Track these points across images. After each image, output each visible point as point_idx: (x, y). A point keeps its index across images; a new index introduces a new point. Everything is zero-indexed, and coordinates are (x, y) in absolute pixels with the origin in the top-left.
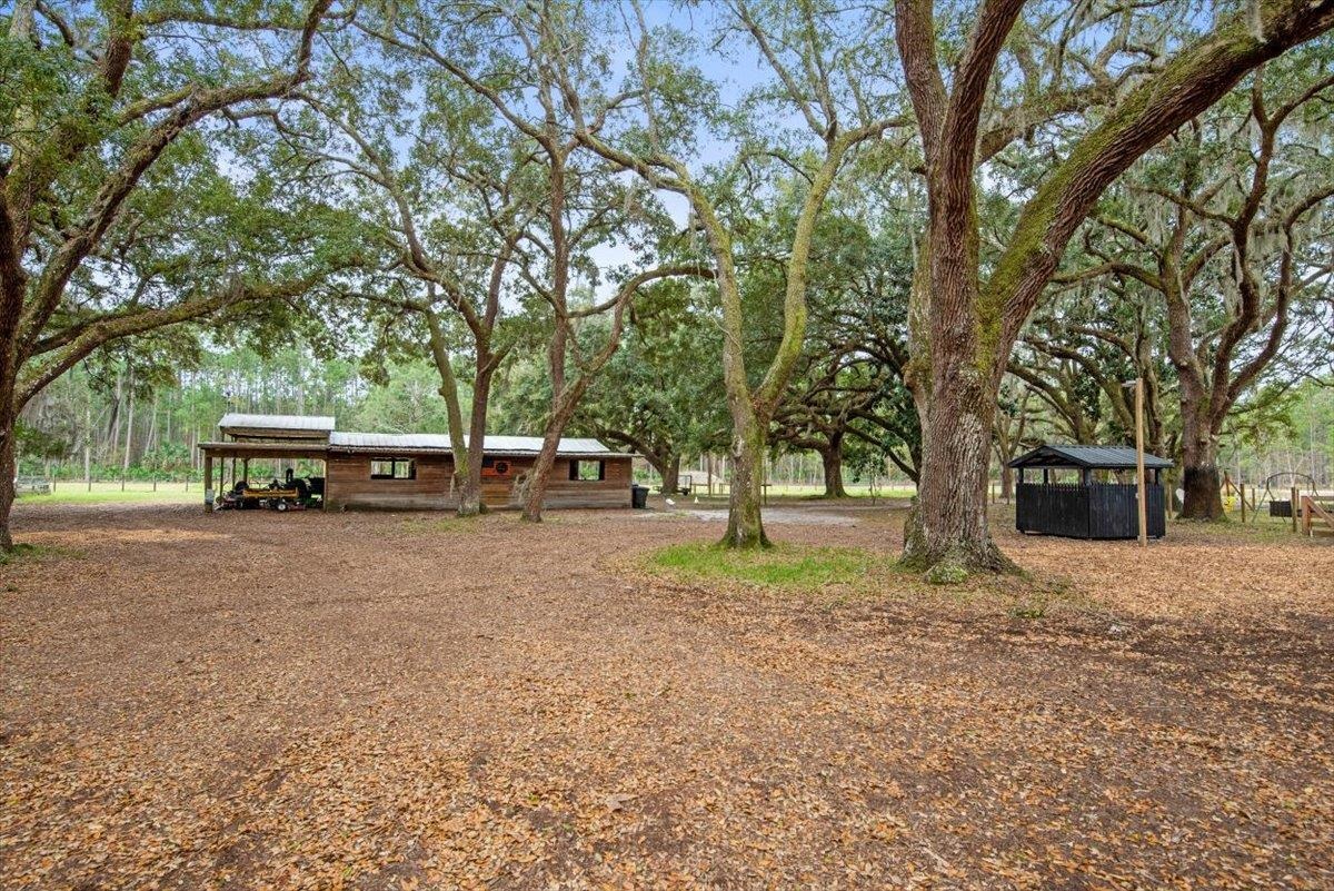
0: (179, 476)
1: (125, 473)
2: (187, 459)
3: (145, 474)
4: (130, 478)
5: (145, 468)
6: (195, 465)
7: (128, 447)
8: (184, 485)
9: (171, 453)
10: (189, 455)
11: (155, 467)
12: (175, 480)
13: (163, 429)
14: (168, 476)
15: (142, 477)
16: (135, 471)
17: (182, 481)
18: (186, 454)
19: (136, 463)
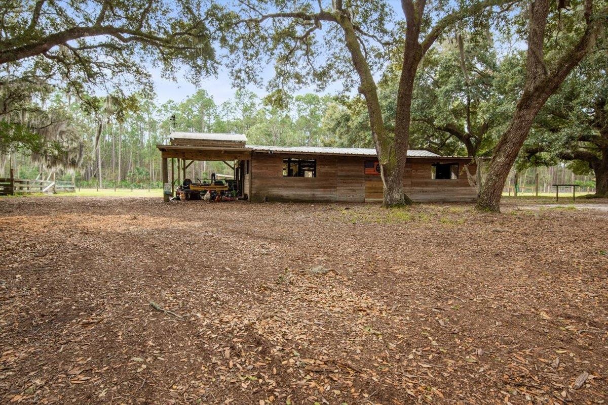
0: (145, 186)
1: (119, 184)
2: (148, 177)
3: (129, 185)
4: (121, 187)
5: (128, 182)
6: (152, 180)
7: (119, 171)
8: (148, 190)
9: (140, 174)
10: (149, 175)
11: (133, 181)
12: (143, 188)
13: (136, 162)
14: (139, 186)
15: (126, 186)
16: (123, 183)
17: (146, 188)
18: (148, 173)
19: (123, 179)
